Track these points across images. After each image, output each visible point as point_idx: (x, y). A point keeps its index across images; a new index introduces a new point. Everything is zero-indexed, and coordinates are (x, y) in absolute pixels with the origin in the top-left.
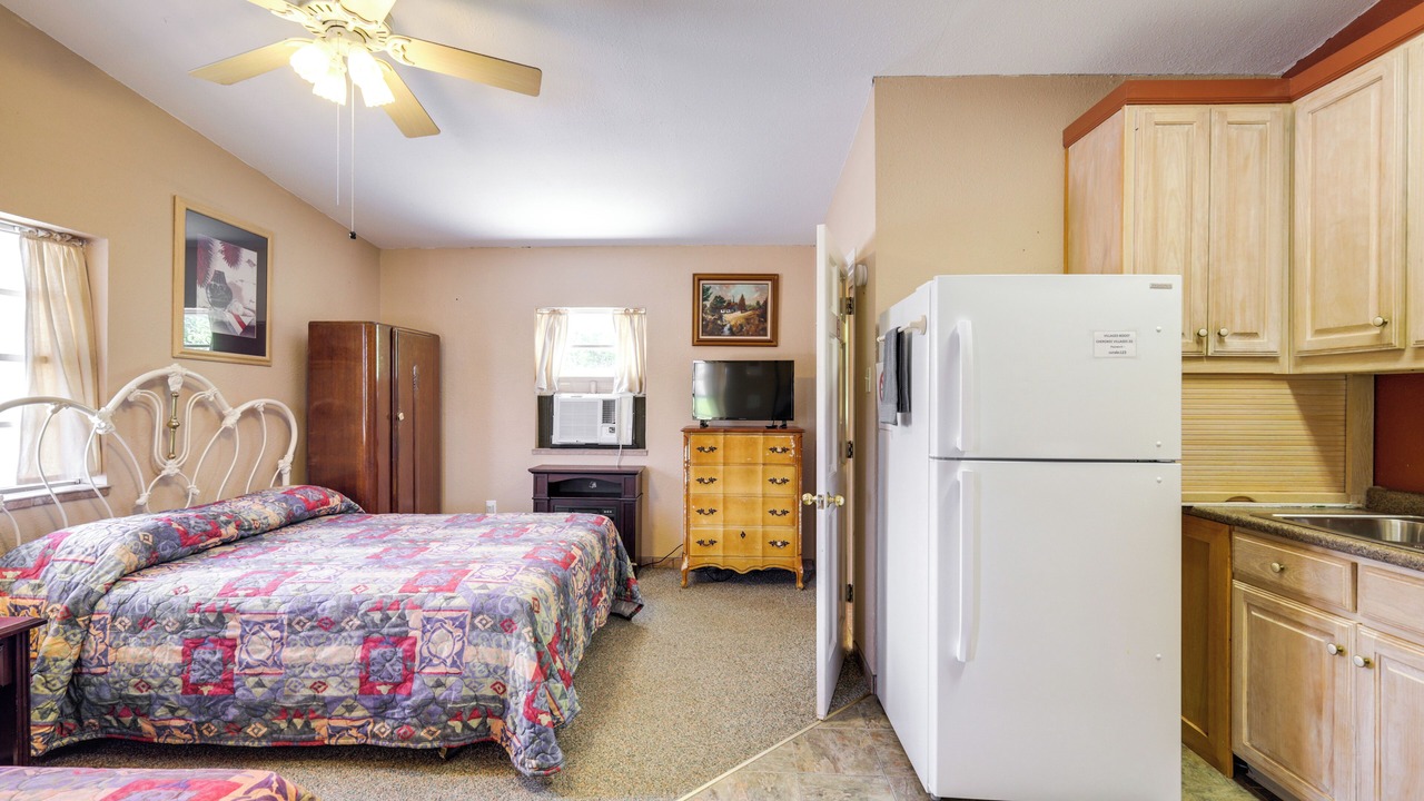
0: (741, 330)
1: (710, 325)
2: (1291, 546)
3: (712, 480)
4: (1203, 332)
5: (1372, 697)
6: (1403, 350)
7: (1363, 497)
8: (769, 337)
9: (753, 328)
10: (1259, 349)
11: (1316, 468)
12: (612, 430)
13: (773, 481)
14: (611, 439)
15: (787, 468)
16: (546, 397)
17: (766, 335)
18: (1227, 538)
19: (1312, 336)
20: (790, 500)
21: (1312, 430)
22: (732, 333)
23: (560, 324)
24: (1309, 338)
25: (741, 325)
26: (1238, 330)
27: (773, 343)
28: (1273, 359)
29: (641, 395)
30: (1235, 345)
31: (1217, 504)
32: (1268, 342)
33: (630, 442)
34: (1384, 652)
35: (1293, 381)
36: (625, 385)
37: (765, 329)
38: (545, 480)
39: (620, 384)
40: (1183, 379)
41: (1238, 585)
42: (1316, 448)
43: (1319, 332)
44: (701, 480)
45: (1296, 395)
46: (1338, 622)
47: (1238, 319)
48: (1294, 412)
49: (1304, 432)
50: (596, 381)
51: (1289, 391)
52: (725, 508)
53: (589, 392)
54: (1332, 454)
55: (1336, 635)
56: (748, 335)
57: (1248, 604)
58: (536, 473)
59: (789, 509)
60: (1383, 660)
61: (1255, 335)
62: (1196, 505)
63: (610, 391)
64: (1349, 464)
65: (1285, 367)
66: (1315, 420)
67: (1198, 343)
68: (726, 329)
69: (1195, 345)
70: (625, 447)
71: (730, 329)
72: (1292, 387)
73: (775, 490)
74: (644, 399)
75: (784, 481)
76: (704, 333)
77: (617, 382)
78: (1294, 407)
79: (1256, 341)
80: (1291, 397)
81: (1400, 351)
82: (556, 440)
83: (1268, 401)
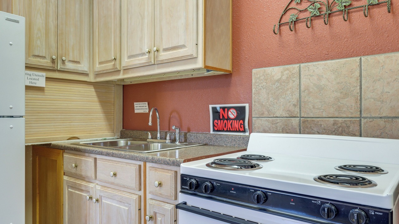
2: (79, 155)
4: (54, 57)
5: (99, 214)
6: (120, 70)
7: (119, 134)
10: (80, 69)
11: (104, 123)
18: (62, 156)
19: (99, 65)
21: (102, 107)
24: (97, 66)
26: (71, 59)
28: (87, 75)
30: (70, 66)
31: (63, 141)
32: (83, 67)
34: (102, 194)
35: (96, 85)
40: (46, 80)
41: (65, 178)
42: (104, 114)
43: (100, 63)
45: (96, 92)
46: (91, 185)
47: (71, 54)
48: (96, 99)
49: (99, 108)
51: (93, 90)
54: (109, 117)
55: (90, 192)
57: (68, 186)
60: (102, 197)
61: (78, 62)
62: (53, 143)
64: (115, 121)
65: (91, 79)
66: (103, 102)
67: (52, 62)
69: (51, 63)
72: (95, 88)
78: (96, 97)
79: (79, 65)
80: (94, 92)
81: (119, 71)
83: (86, 94)
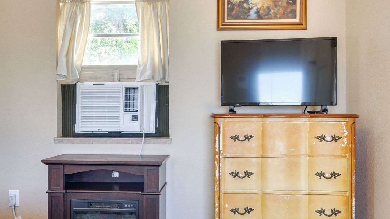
0: (268, 13)
1: (236, 9)
3: (248, 174)
8: (297, 20)
9: (281, 11)
12: (135, 118)
13: (321, 175)
14: (135, 128)
15: (338, 160)
16: (69, 86)
17: (295, 18)
20: (341, 198)
22: (259, 17)
23: (82, 12)
25: (268, 8)
27: (302, 25)
29: (163, 83)
33: (152, 130)
36: (148, 73)
37: (294, 11)
38: (60, 172)
39: (144, 71)
44: (235, 174)
50: (119, 69)
52: (264, 207)
53: (113, 81)
56: (276, 17)
58: (51, 164)
59: (340, 208)
63: (133, 80)
68: (252, 12)
70: (148, 136)
71: (257, 12)
73: (324, 186)
74: (166, 88)
75: (335, 175)
76: (230, 16)
77: (140, 69)
82: (79, 128)
